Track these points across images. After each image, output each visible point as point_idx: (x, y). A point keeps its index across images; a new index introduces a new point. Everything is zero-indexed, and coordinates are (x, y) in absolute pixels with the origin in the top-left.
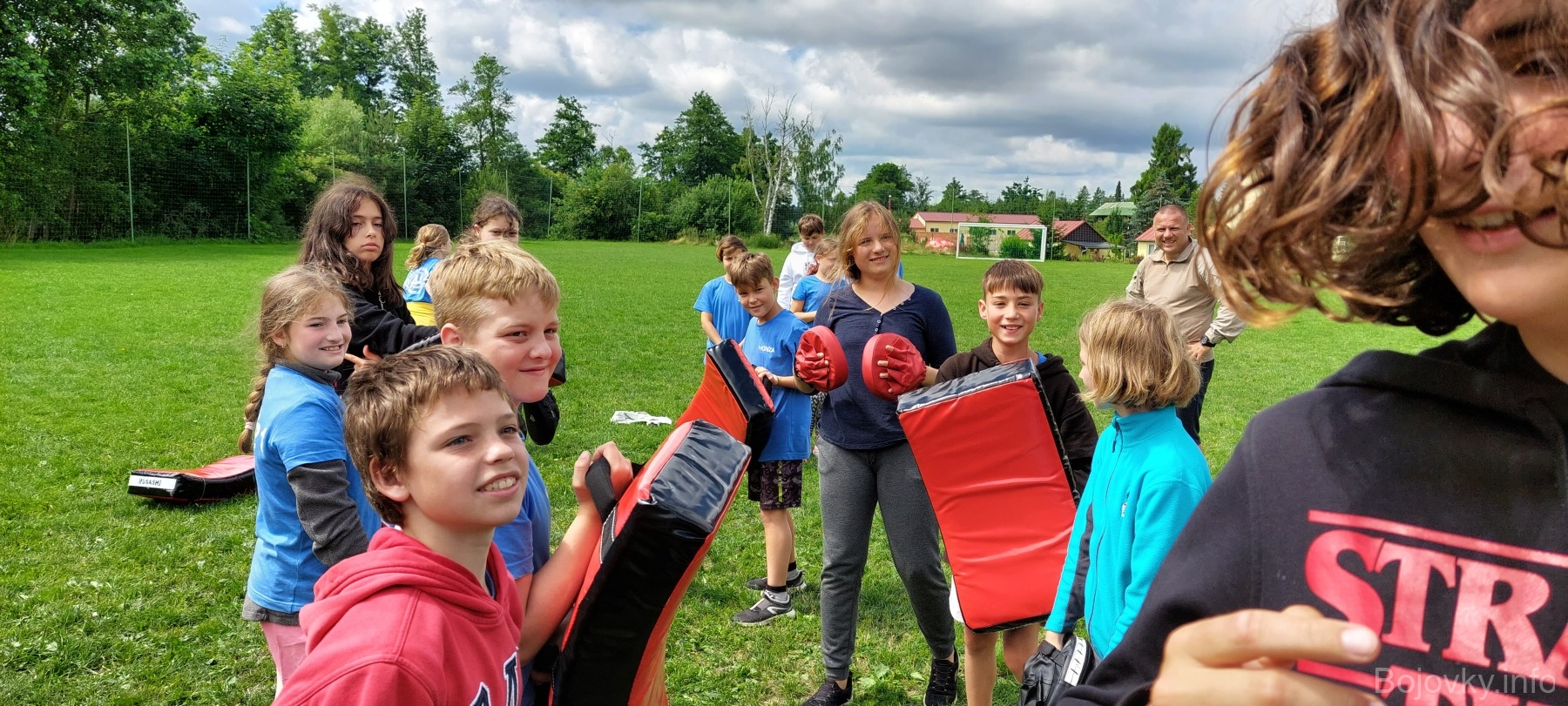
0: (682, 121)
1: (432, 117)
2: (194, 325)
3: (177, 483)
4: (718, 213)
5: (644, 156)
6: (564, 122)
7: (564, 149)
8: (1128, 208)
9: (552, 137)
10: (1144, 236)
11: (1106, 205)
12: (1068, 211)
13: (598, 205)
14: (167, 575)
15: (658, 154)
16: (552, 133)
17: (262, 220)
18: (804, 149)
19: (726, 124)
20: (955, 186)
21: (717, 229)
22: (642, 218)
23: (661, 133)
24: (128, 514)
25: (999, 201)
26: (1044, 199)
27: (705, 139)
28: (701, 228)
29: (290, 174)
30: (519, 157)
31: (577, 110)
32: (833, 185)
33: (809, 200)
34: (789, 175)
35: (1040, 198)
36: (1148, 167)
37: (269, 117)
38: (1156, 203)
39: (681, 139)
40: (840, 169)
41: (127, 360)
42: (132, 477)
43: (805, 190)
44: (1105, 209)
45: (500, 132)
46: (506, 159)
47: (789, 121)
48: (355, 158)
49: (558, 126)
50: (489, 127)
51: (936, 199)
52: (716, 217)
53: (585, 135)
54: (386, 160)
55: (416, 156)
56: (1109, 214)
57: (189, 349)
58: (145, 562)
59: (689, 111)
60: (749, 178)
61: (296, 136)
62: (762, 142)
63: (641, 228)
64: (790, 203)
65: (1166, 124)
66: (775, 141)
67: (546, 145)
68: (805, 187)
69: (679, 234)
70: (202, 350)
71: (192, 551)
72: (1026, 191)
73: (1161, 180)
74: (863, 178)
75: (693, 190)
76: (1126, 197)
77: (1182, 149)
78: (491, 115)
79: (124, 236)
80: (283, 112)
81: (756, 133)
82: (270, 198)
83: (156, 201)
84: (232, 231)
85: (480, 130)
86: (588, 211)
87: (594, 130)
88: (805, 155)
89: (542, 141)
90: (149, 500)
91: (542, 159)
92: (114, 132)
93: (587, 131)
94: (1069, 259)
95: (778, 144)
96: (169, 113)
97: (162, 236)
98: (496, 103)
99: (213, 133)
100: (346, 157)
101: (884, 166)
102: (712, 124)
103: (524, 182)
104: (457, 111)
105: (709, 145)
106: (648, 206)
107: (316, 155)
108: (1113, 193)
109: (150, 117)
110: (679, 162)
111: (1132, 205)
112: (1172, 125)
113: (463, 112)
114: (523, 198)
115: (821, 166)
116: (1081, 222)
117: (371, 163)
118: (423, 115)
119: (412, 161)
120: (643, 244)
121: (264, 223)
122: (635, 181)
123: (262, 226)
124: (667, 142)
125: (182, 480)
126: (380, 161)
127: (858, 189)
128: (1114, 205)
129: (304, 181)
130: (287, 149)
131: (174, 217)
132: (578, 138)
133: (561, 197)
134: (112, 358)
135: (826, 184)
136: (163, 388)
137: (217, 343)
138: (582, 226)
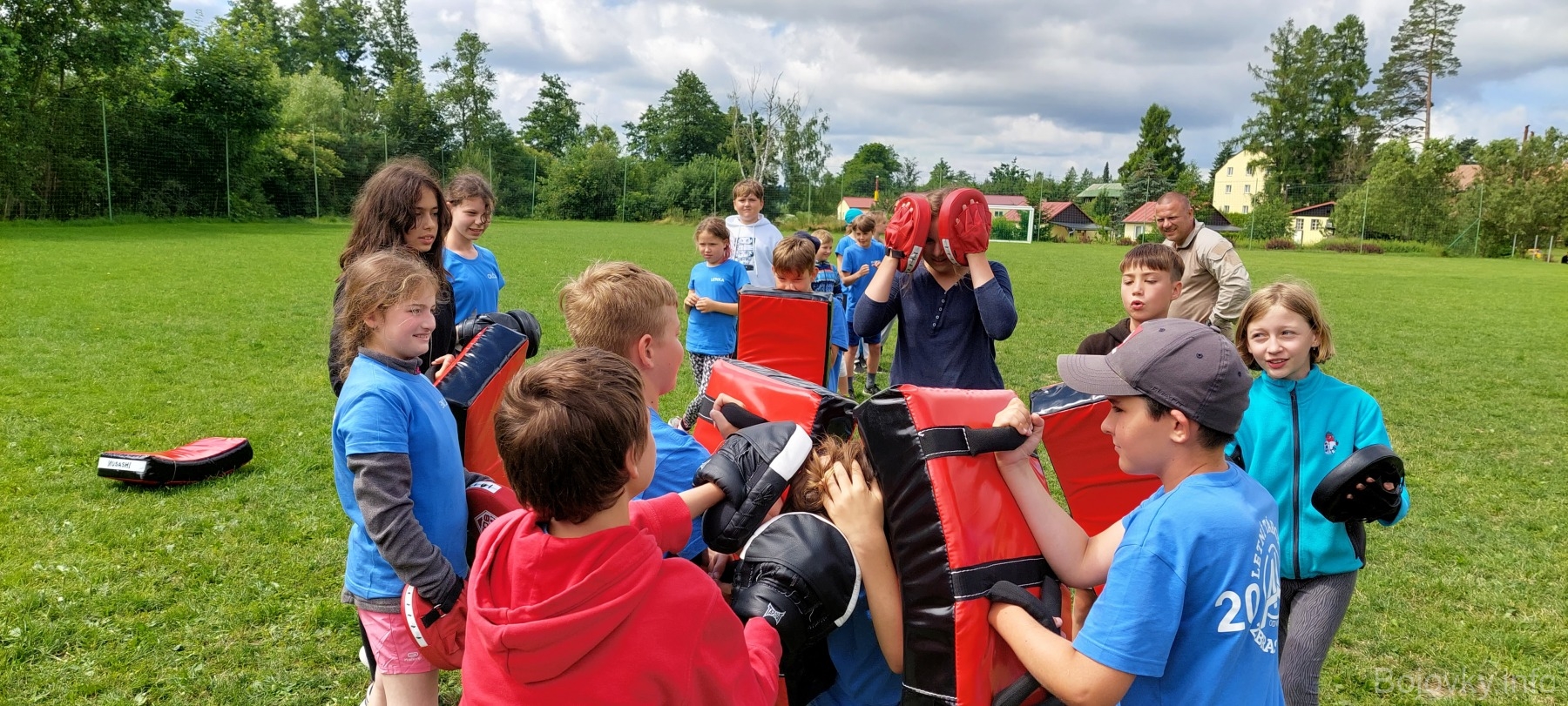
0: (667, 99)
1: (414, 95)
2: (172, 304)
3: (147, 465)
4: (704, 193)
5: (629, 135)
6: (548, 101)
7: (548, 127)
8: (1116, 189)
9: (536, 115)
10: (1132, 217)
11: (1094, 186)
12: (1056, 192)
13: (583, 185)
14: (136, 559)
15: (643, 133)
16: (536, 111)
17: (242, 198)
18: (791, 128)
19: (712, 103)
20: (943, 166)
21: (705, 209)
22: (628, 198)
23: (645, 112)
24: (97, 497)
25: (987, 182)
26: (1032, 180)
27: (691, 119)
28: (687, 208)
29: (270, 152)
30: (502, 136)
31: (560, 88)
32: (821, 165)
33: (796, 180)
34: (775, 154)
35: (1027, 179)
36: (1136, 148)
37: (247, 94)
38: (1143, 184)
39: (666, 118)
40: (827, 148)
41: (102, 339)
42: (101, 459)
43: (792, 169)
44: (1093, 190)
45: (483, 110)
46: (489, 137)
47: (775, 100)
48: (336, 136)
49: (541, 104)
50: (472, 105)
51: (923, 180)
52: (701, 197)
53: (569, 114)
54: (367, 137)
55: (398, 134)
56: (1096, 195)
57: (165, 330)
58: (113, 546)
59: (674, 89)
60: (735, 157)
61: (275, 114)
62: (748, 122)
63: (626, 208)
64: (775, 180)
65: (1154, 105)
66: (762, 120)
67: (530, 124)
68: (792, 168)
69: (664, 214)
70: (179, 329)
71: (162, 534)
72: (1013, 173)
73: (1148, 161)
74: (851, 157)
75: (681, 169)
76: (1113, 178)
77: (1170, 130)
78: (473, 93)
79: (102, 215)
80: (260, 88)
81: (742, 112)
82: (250, 176)
83: (134, 178)
84: (212, 209)
85: (461, 107)
86: (572, 190)
87: (578, 108)
88: (792, 135)
89: (526, 120)
90: (119, 482)
91: (525, 137)
92: (90, 109)
93: (571, 110)
94: (1055, 240)
95: (764, 123)
96: (146, 90)
97: (141, 215)
98: (478, 81)
99: (191, 109)
100: (327, 135)
101: (872, 146)
102: (697, 103)
103: (508, 161)
104: (439, 89)
105: (695, 124)
106: (633, 186)
107: (296, 132)
108: (1101, 174)
109: (126, 94)
110: (665, 142)
111: (1119, 186)
112: (1161, 106)
113: (446, 90)
114: (507, 176)
115: (809, 145)
116: (1069, 203)
117: (351, 141)
118: (405, 91)
119: (394, 139)
120: (627, 224)
121: (244, 201)
122: (620, 160)
123: (242, 204)
124: (652, 122)
125: (152, 462)
126: (361, 139)
127: (845, 170)
128: (1101, 187)
129: (283, 159)
130: (266, 126)
131: (153, 196)
132: (562, 116)
133: (546, 176)
134: (86, 338)
135: (813, 164)
136: (138, 368)
137: (191, 323)
138: (566, 206)
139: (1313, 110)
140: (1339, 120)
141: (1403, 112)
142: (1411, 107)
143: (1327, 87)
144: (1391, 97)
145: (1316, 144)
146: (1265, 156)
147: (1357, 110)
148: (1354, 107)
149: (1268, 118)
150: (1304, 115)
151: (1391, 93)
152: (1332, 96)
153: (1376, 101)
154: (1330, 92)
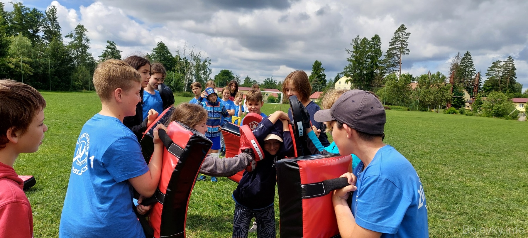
0: (154, 51)
1: (60, 46)
6: (109, 50)
9: (105, 55)
18: (198, 63)
19: (170, 53)
20: (248, 79)
26: (277, 84)
27: (162, 58)
29: (3, 65)
30: (92, 62)
32: (208, 76)
34: (192, 72)
36: (311, 74)
39: (153, 58)
40: (210, 70)
43: (198, 77)
45: (85, 53)
46: (88, 62)
47: (193, 53)
48: (30, 60)
49: (107, 51)
50: (81, 50)
51: (242, 83)
53: (117, 55)
54: (42, 61)
59: (156, 48)
60: (178, 72)
61: (6, 50)
62: (183, 60)
65: (317, 61)
66: (187, 60)
67: (102, 58)
72: (272, 81)
73: (316, 79)
74: (217, 74)
77: (321, 69)
78: (81, 46)
80: (1, 41)
81: (180, 57)
85: (77, 52)
87: (121, 53)
88: (198, 65)
98: (83, 42)
100: (26, 59)
101: (225, 70)
102: (165, 53)
104: (68, 44)
105: (164, 61)
107: (14, 58)
112: (319, 61)
113: (71, 45)
115: (204, 69)
117: (36, 62)
118: (56, 45)
119: (53, 61)
126: (39, 61)
127: (216, 78)
129: (9, 68)
130: (3, 55)
132: (115, 56)
135: (205, 76)
139: (365, 64)
140: (373, 67)
141: (393, 65)
142: (395, 64)
143: (369, 57)
144: (389, 61)
145: (367, 75)
146: (351, 79)
147: (379, 65)
148: (378, 63)
149: (352, 66)
150: (363, 66)
151: (389, 60)
152: (371, 60)
153: (385, 62)
154: (370, 58)
